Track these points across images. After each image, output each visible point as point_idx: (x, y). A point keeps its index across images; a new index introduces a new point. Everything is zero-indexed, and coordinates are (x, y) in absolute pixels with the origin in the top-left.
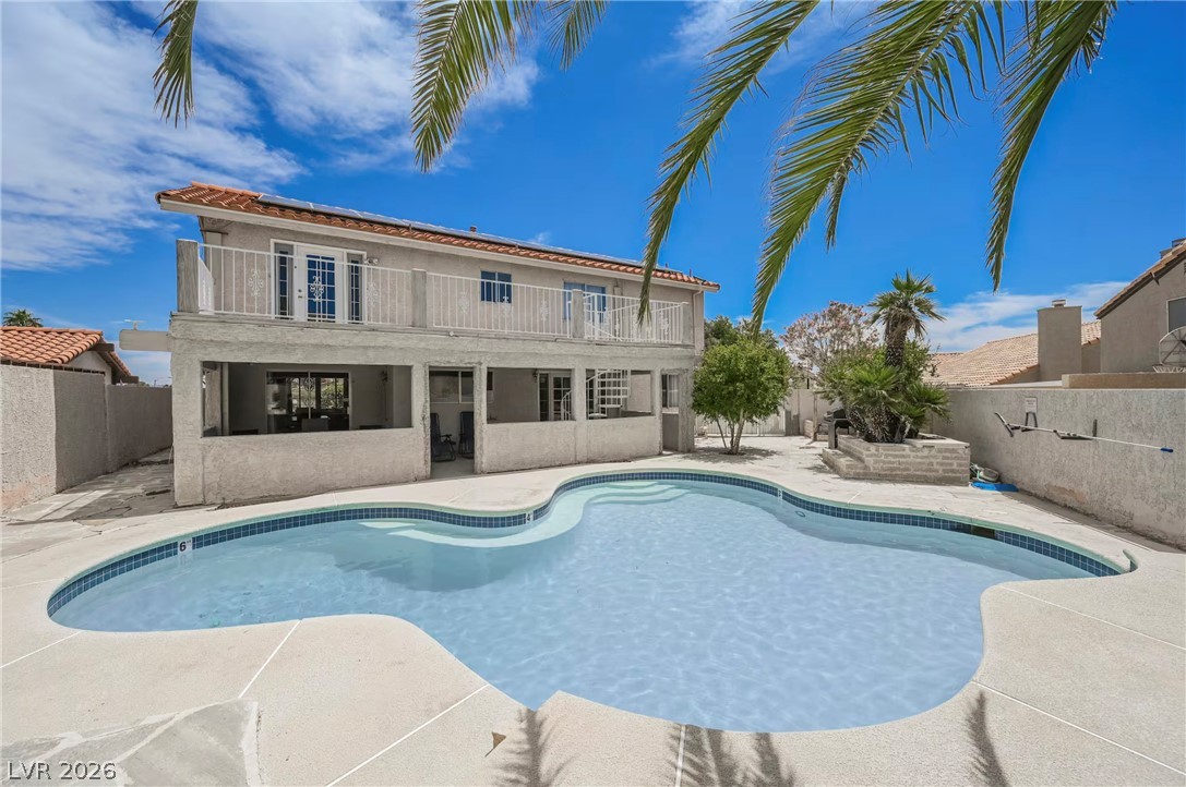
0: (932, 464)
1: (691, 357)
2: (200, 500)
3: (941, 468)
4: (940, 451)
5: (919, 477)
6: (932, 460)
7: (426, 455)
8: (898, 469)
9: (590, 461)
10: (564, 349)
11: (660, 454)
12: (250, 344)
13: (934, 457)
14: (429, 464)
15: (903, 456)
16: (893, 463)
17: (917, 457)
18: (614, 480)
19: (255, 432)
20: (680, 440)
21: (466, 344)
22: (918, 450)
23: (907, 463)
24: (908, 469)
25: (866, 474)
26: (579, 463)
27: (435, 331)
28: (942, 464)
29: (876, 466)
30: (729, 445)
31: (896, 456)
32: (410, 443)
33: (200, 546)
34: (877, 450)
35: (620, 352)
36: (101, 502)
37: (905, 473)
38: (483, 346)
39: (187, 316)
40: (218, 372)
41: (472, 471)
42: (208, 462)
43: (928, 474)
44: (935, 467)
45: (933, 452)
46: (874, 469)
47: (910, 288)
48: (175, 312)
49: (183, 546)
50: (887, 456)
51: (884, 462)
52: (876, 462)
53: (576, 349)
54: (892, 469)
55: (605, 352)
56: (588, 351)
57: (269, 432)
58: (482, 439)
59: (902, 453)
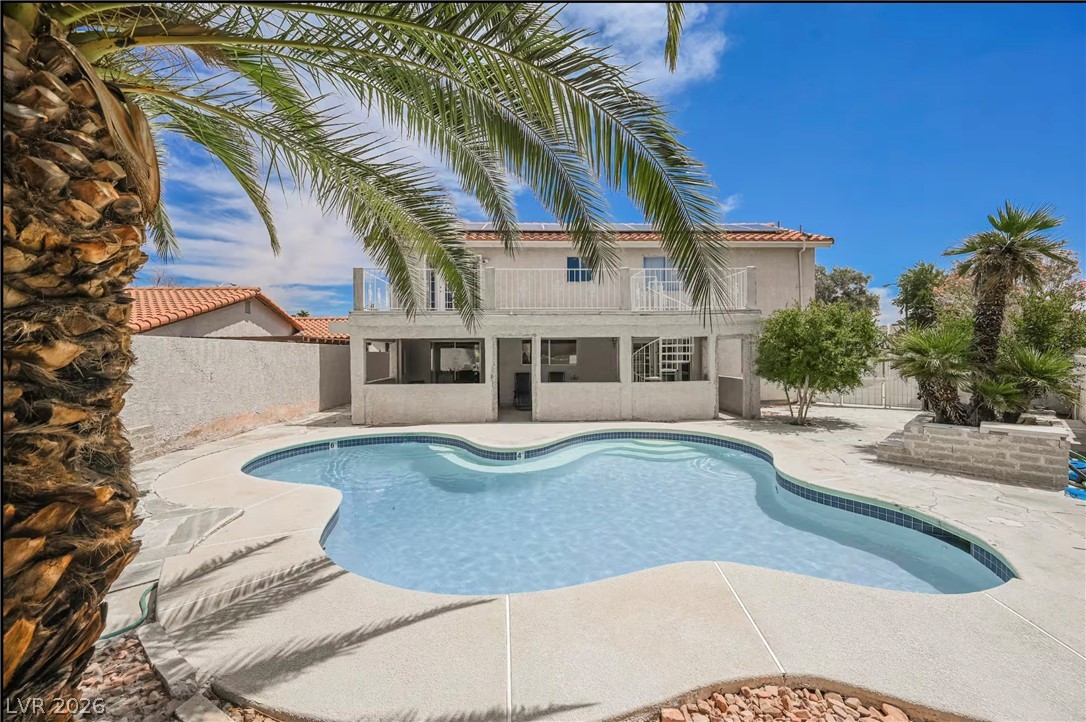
0: (1003, 455)
1: (756, 323)
2: (363, 422)
3: (1017, 463)
4: (1016, 439)
5: (983, 470)
6: (1004, 451)
7: (493, 404)
8: (952, 457)
9: (634, 419)
10: (609, 321)
11: (716, 418)
12: (388, 328)
13: (1006, 447)
14: (497, 411)
15: (958, 442)
16: (943, 449)
17: (980, 445)
18: (640, 438)
19: (422, 382)
20: (744, 406)
21: (521, 320)
22: (982, 436)
23: (964, 451)
24: (965, 459)
25: (904, 459)
26: (624, 420)
27: (500, 312)
28: (1020, 458)
29: (919, 450)
30: (796, 415)
31: (948, 441)
32: (483, 395)
33: (341, 446)
34: (920, 431)
35: (667, 320)
36: (330, 418)
37: (961, 463)
38: (536, 321)
39: (357, 312)
40: (395, 344)
41: (530, 419)
42: (367, 400)
43: (998, 468)
44: (1009, 459)
45: (1005, 440)
46: (917, 454)
47: (1012, 225)
48: (352, 310)
49: (332, 445)
50: (933, 439)
51: (929, 446)
52: (918, 445)
53: (621, 320)
54: (942, 457)
55: (649, 321)
56: (632, 321)
57: (432, 382)
58: (536, 394)
59: (956, 437)
